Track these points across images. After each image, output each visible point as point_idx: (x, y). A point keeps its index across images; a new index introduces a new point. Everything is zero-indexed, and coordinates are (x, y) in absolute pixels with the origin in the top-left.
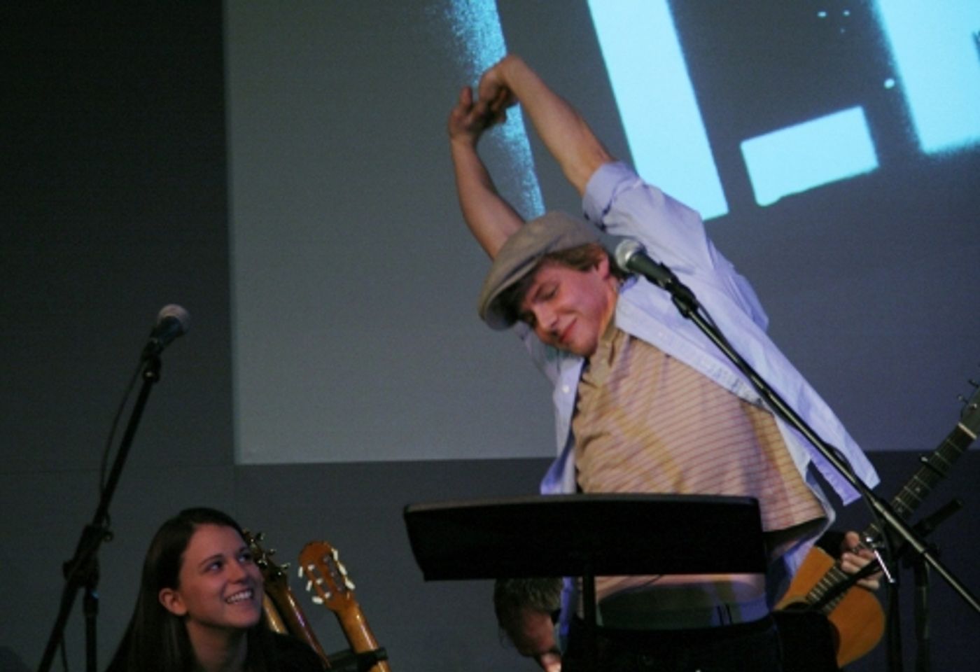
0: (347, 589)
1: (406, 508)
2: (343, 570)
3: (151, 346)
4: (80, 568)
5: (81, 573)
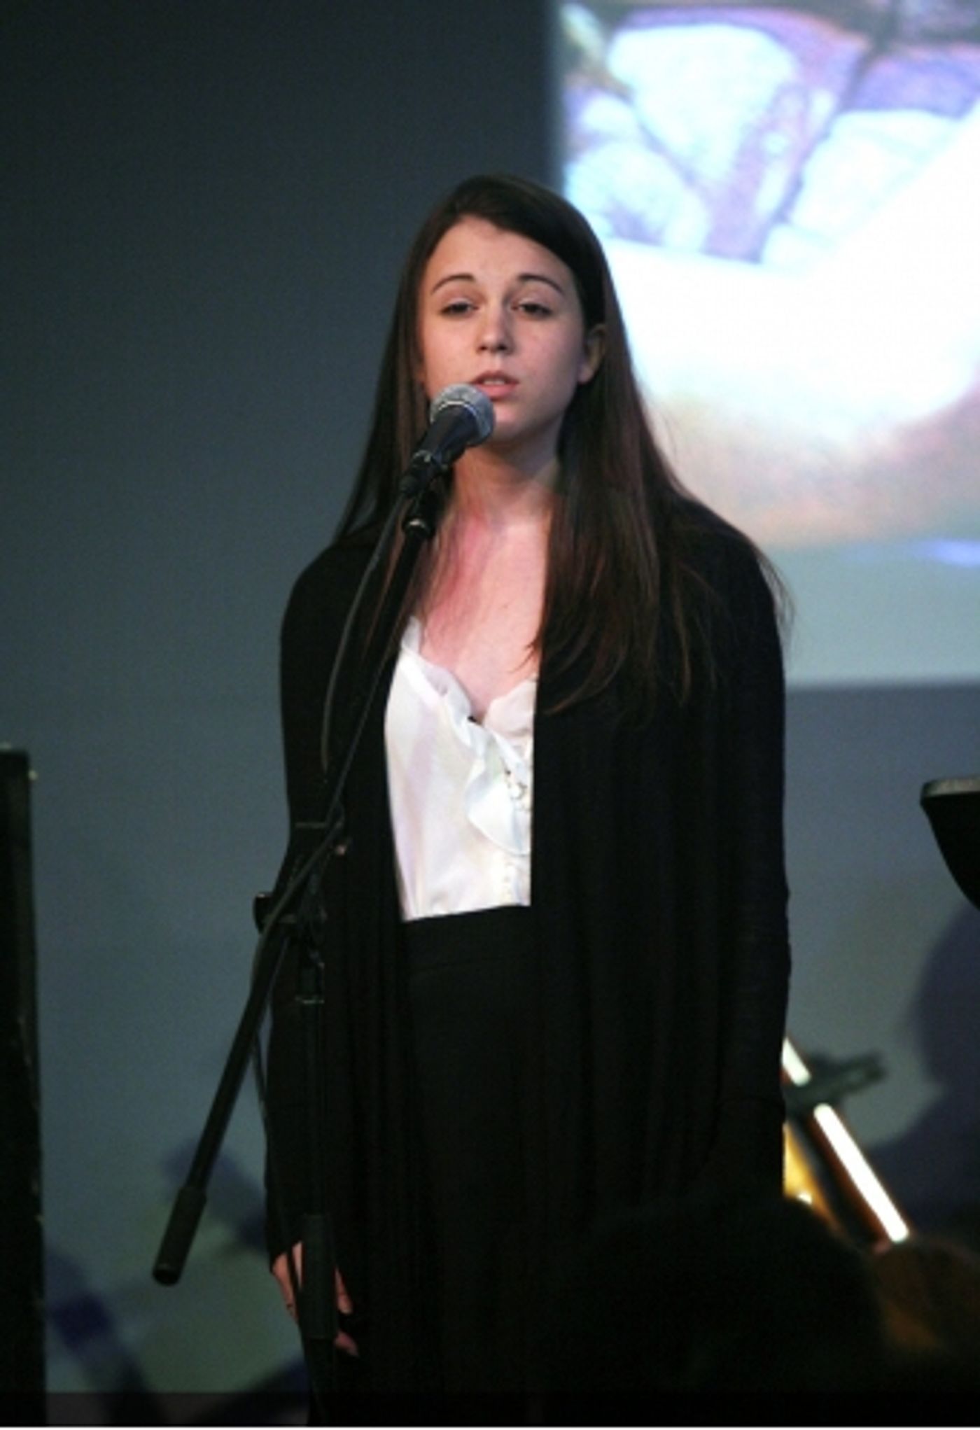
1: (927, 786)
3: (419, 469)
4: (285, 911)
5: (290, 919)
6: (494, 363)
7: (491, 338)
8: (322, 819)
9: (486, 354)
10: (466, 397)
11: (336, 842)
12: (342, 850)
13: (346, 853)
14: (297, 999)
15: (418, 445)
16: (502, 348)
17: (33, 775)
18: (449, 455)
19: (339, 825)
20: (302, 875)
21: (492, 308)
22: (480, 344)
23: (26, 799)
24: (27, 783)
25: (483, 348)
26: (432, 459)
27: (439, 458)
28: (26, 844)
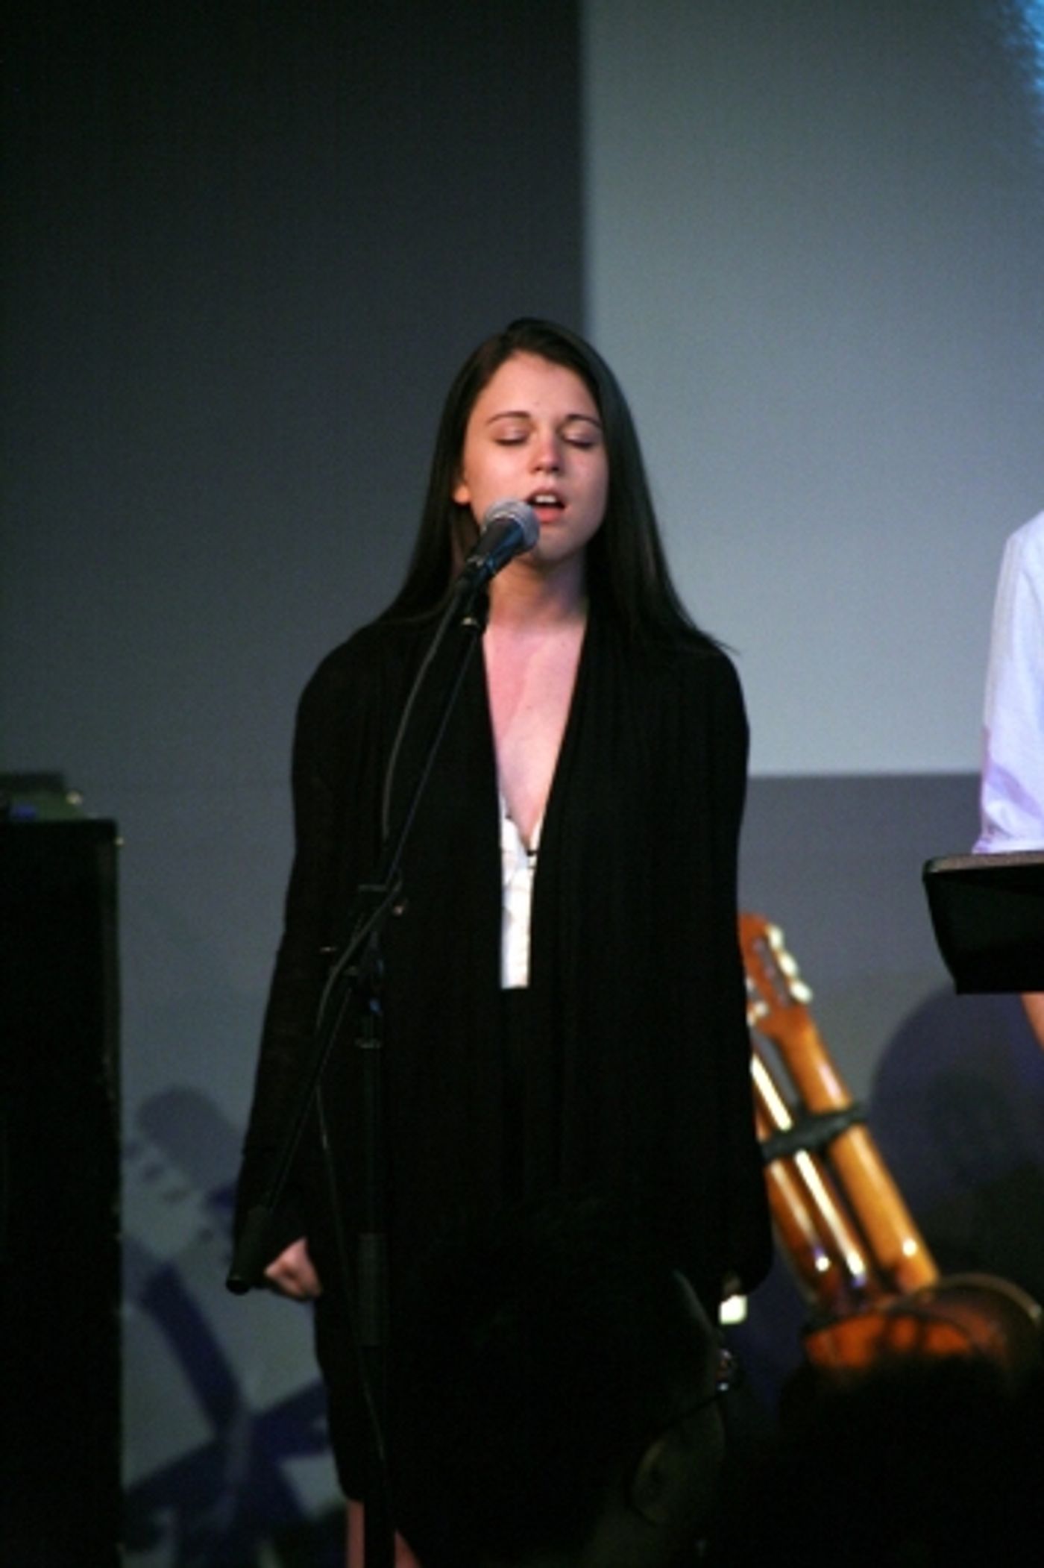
0: (793, 1002)
1: (929, 864)
2: (788, 965)
3: (472, 571)
4: (350, 962)
5: (353, 971)
6: (549, 481)
7: (546, 459)
8: (382, 882)
9: (541, 474)
10: (515, 509)
11: (396, 903)
12: (399, 910)
13: (404, 912)
14: (358, 1042)
15: (473, 551)
16: (556, 469)
17: (120, 841)
18: (499, 560)
19: (397, 888)
20: (364, 932)
21: (544, 434)
22: (535, 465)
23: (113, 863)
24: (114, 850)
25: (538, 469)
26: (485, 565)
27: (491, 563)
28: (113, 902)
